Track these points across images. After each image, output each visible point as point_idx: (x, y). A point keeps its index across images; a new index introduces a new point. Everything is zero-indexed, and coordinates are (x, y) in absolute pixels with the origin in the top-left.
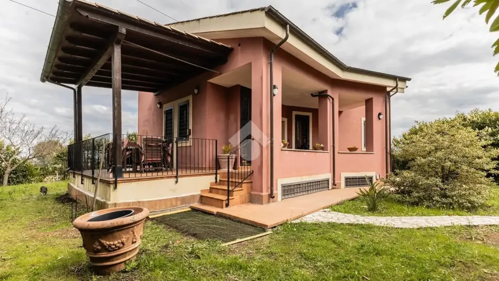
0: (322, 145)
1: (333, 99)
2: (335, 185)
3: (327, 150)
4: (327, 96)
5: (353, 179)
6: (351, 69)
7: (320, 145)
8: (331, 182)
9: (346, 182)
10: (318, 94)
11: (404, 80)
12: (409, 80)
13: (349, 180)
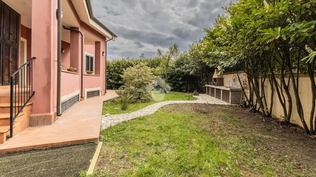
0: (75, 69)
1: (82, 36)
2: (83, 98)
3: (78, 73)
4: (78, 32)
5: (91, 92)
6: (95, 20)
7: (74, 68)
8: (80, 96)
9: (88, 95)
10: (70, 28)
11: (115, 36)
12: (116, 37)
13: (89, 93)
